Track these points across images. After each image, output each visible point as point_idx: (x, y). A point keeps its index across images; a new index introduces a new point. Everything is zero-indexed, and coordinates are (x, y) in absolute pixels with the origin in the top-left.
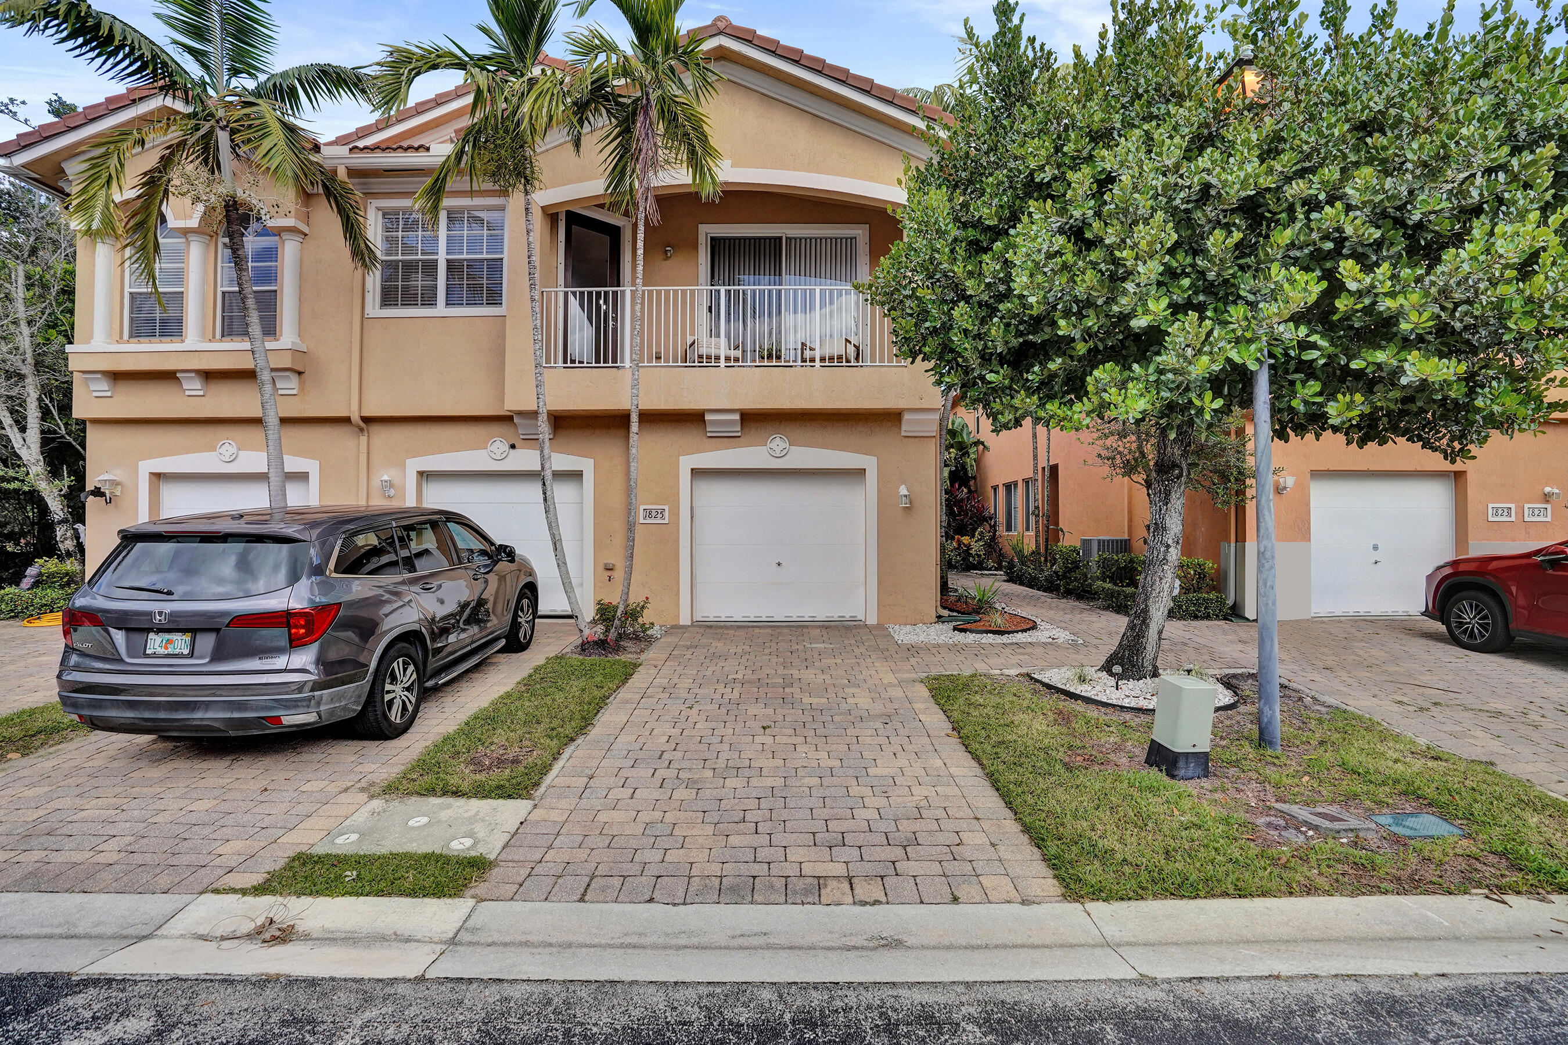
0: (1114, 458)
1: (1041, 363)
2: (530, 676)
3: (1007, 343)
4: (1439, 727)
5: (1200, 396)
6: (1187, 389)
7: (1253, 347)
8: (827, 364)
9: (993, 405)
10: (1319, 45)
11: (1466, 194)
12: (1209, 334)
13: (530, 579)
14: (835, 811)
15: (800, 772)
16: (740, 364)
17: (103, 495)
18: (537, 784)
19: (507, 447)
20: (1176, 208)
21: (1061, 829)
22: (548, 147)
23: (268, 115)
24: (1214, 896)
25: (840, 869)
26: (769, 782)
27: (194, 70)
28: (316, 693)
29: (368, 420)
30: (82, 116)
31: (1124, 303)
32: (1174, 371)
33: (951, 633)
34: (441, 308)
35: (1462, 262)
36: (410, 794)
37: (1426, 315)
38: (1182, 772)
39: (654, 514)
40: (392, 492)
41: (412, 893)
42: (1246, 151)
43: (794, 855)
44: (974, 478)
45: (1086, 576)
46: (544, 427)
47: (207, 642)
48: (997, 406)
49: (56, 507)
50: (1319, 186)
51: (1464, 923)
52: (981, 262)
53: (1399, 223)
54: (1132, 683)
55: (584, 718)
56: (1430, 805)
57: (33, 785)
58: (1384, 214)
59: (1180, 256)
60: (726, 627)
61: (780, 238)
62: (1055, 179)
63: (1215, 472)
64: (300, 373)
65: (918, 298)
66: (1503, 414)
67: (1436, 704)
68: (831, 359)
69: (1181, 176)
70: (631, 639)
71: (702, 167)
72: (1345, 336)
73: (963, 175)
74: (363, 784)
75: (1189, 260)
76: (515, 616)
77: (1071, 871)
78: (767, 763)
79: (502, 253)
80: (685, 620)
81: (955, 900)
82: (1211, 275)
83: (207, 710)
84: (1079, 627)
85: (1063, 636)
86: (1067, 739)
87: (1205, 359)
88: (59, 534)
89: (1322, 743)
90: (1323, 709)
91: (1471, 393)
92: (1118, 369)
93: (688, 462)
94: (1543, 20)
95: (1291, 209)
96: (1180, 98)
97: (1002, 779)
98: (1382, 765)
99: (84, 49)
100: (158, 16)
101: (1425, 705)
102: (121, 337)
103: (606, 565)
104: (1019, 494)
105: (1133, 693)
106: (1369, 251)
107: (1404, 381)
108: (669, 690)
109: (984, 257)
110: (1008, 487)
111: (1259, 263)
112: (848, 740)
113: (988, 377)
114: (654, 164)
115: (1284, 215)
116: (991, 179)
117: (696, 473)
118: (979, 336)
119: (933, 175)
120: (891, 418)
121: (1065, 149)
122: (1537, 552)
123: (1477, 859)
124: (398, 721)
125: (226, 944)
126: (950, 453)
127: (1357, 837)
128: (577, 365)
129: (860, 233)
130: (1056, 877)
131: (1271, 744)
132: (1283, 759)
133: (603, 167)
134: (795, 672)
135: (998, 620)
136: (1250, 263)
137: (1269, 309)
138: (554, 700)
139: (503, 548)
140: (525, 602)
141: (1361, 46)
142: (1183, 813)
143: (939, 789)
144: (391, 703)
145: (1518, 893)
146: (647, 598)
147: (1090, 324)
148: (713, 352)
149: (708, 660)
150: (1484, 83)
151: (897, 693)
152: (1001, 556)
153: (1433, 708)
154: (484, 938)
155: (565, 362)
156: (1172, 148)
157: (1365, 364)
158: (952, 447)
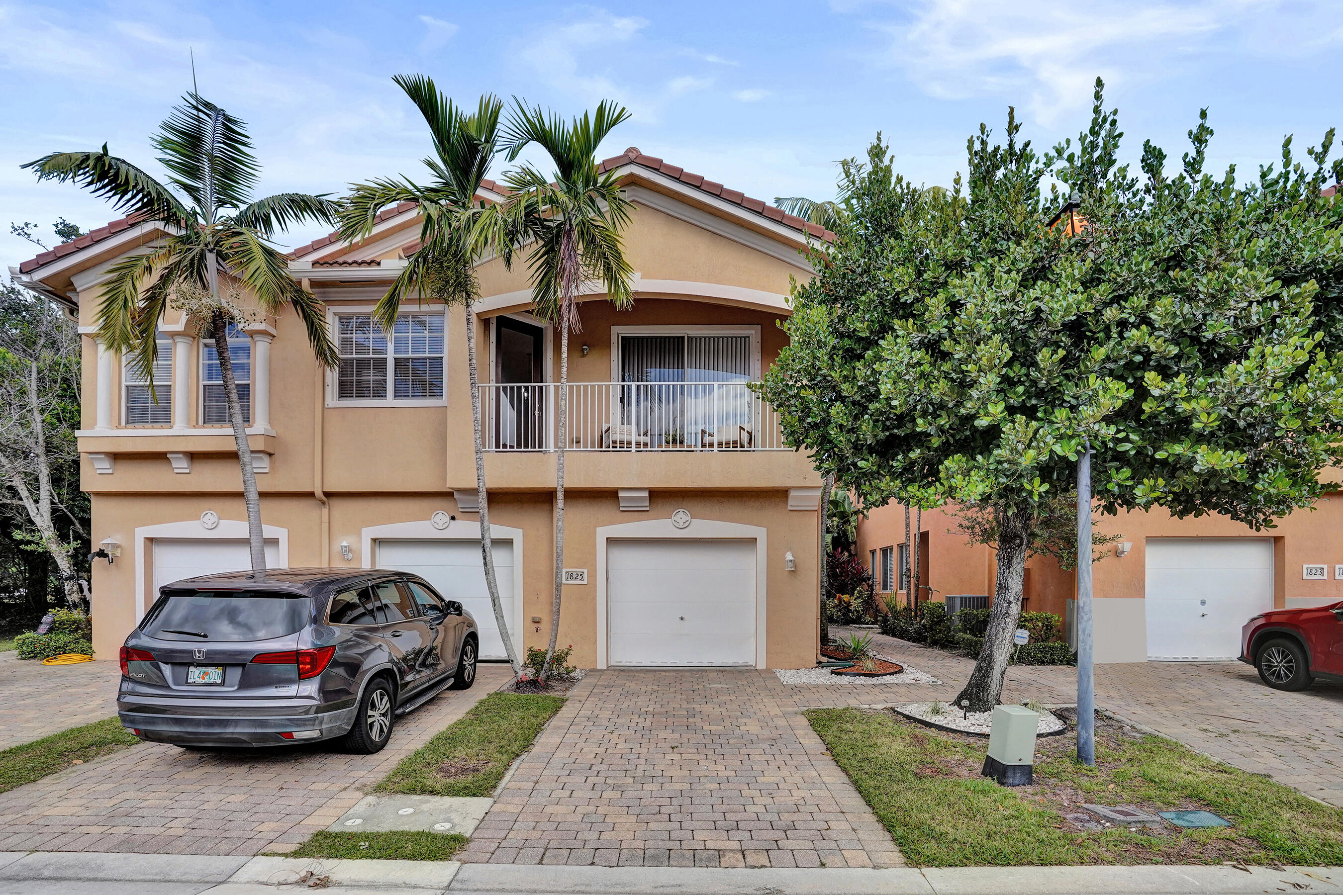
0: (973, 528)
1: (903, 452)
2: (477, 708)
3: (875, 436)
4: (1234, 749)
5: (1031, 481)
6: (1021, 476)
7: (1073, 442)
8: (724, 449)
9: (863, 487)
10: (1140, 185)
11: (1248, 318)
12: (1036, 432)
13: (471, 630)
14: (731, 806)
15: (703, 780)
16: (649, 449)
17: (106, 556)
18: (494, 787)
19: (448, 519)
20: (1014, 328)
21: (908, 819)
22: (484, 261)
23: (251, 242)
24: (1021, 864)
25: (735, 845)
26: (678, 786)
27: (187, 202)
28: (320, 715)
29: (328, 495)
30: (89, 239)
31: (969, 407)
32: (1009, 462)
33: (829, 676)
34: (390, 400)
35: (1239, 376)
36: (396, 792)
37: (1214, 416)
38: (1010, 781)
39: (575, 576)
40: (350, 556)
41: (413, 857)
42: (1069, 283)
43: (699, 835)
44: (854, 543)
45: (949, 628)
46: (482, 501)
47: (235, 674)
48: (866, 488)
49: (64, 565)
50: (1130, 311)
51: (1211, 883)
52: (854, 368)
53: (1195, 340)
54: (978, 715)
55: (526, 739)
56: (1208, 805)
57: (100, 783)
58: (1183, 334)
59: (1017, 367)
60: (637, 671)
61: (683, 338)
62: (917, 300)
63: (1060, 538)
64: (270, 455)
65: (801, 398)
66: (1278, 494)
67: (1235, 731)
68: (728, 443)
69: (1017, 304)
70: (557, 680)
71: (616, 280)
72: (1153, 431)
73: (841, 292)
74: (357, 785)
75: (1024, 371)
76: (462, 660)
77: (913, 847)
78: (676, 773)
79: (442, 352)
80: (601, 665)
81: (823, 865)
82: (1042, 383)
83: (236, 726)
84: (940, 671)
85: (925, 678)
86: (919, 757)
87: (1032, 453)
88: (67, 588)
89: (1130, 760)
90: (1138, 735)
91: (1254, 477)
92: (964, 459)
93: (604, 532)
94: (1319, 172)
95: (1107, 329)
96: (1019, 237)
97: (864, 784)
98: (1175, 776)
99: (103, 191)
100: (160, 160)
101: (1225, 732)
102: (120, 423)
103: (533, 618)
104: (894, 559)
105: (978, 722)
106: (1171, 364)
107: (1196, 469)
108: (593, 719)
109: (857, 364)
110: (885, 551)
111: (1080, 373)
112: (741, 757)
113: (859, 464)
114: (574, 278)
115: (1101, 334)
116: (863, 298)
117: (611, 541)
118: (852, 430)
119: (815, 293)
120: (779, 495)
121: (925, 276)
122: (1333, 606)
123: (1234, 842)
124: (377, 740)
125: (282, 887)
126: (832, 521)
127: (1144, 827)
128: (508, 449)
129: (753, 333)
130: (901, 851)
131: (1087, 760)
132: (1096, 772)
133: (532, 280)
134: (697, 706)
135: (869, 665)
136: (1073, 373)
137: (1086, 411)
138: (499, 726)
139: (452, 604)
140: (468, 648)
141: (1174, 188)
142: (1006, 808)
143: (813, 792)
144: (372, 725)
145: (1260, 864)
146: (570, 646)
147: (943, 423)
148: (625, 439)
149: (623, 697)
150: (1266, 227)
151: (782, 722)
152: (877, 611)
153: (1232, 735)
154: (471, 886)
155: (497, 446)
156: (1009, 281)
157: (1167, 454)
158: (835, 515)
